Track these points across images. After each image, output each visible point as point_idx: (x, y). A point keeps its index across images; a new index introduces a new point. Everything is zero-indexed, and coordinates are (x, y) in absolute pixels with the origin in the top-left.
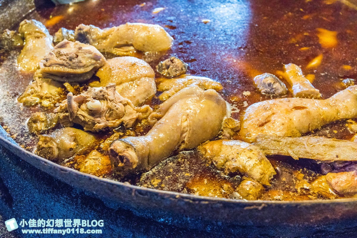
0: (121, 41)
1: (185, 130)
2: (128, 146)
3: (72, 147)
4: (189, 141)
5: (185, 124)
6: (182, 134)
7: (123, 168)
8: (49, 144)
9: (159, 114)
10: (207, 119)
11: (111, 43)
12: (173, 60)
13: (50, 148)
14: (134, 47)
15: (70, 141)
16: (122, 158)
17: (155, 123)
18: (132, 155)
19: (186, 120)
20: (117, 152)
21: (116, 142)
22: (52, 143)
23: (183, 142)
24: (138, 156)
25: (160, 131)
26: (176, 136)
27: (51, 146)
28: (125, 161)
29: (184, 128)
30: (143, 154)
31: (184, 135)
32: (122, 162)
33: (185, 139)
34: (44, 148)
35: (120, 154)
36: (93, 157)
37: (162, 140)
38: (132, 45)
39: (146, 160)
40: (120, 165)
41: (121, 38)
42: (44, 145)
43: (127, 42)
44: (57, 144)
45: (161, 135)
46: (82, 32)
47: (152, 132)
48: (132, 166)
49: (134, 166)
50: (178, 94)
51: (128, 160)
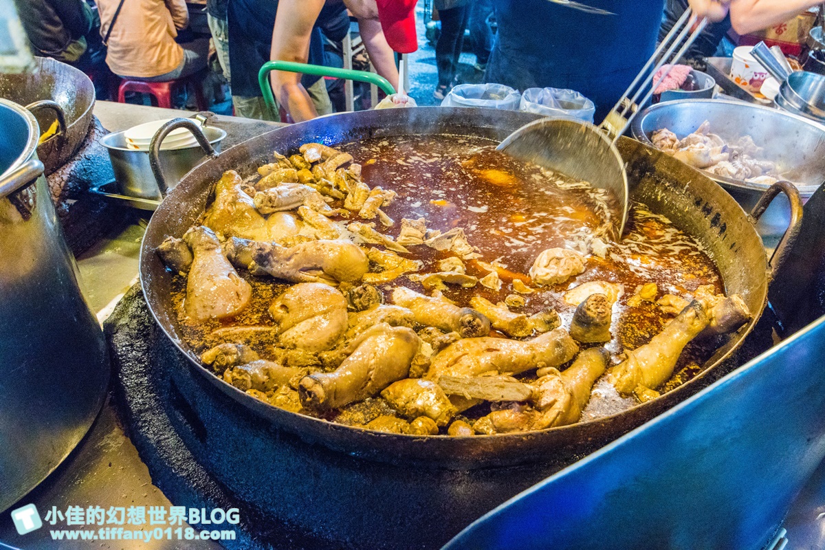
0: (308, 263)
1: (372, 368)
2: (317, 382)
3: (264, 380)
4: (375, 379)
5: (372, 362)
6: (368, 373)
7: (311, 402)
8: (243, 376)
9: (349, 351)
10: (394, 357)
11: (296, 266)
12: (366, 287)
13: (244, 380)
14: (323, 271)
15: (264, 374)
16: (310, 393)
17: (344, 359)
18: (319, 391)
19: (374, 358)
20: (306, 387)
21: (305, 378)
22: (246, 376)
23: (370, 379)
24: (325, 392)
25: (348, 369)
26: (362, 373)
27: (245, 378)
28: (312, 396)
29: (371, 366)
30: (330, 391)
31: (371, 372)
32: (310, 397)
33: (372, 377)
34: (237, 379)
35: (308, 390)
36: (283, 392)
37: (348, 377)
38: (321, 269)
39: (333, 396)
40: (308, 399)
41: (309, 261)
42: (238, 377)
43: (315, 265)
44: (252, 377)
45: (349, 373)
46: (264, 253)
47: (340, 369)
48: (319, 401)
49: (321, 401)
50: (368, 331)
51: (315, 396)
